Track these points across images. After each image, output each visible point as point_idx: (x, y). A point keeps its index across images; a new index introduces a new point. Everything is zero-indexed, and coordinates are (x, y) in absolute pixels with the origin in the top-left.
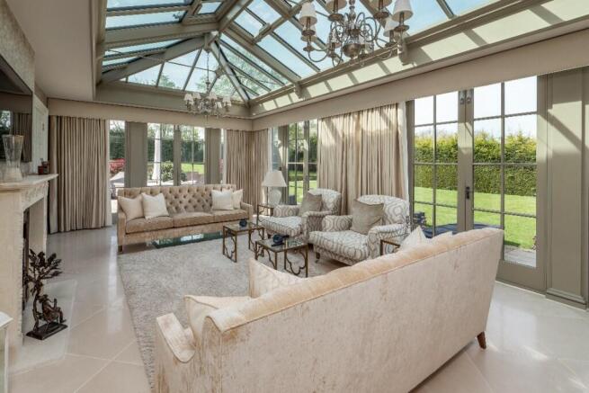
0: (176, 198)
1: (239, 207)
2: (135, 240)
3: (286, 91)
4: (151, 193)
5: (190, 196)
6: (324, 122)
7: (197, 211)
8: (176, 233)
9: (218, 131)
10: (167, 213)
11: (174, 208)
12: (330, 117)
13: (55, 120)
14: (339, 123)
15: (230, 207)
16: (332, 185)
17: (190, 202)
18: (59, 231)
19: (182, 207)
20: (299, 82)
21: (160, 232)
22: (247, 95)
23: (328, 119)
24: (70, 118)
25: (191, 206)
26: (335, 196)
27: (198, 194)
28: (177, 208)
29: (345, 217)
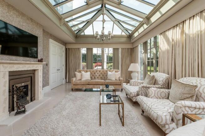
0: (95, 74)
1: (118, 79)
2: (77, 87)
3: (141, 25)
4: (86, 71)
5: (99, 73)
6: (162, 36)
7: (102, 79)
8: (90, 87)
9: (118, 49)
10: (90, 79)
11: (93, 78)
12: (165, 32)
13: (68, 49)
14: (170, 34)
15: (114, 79)
16: (166, 71)
17: (99, 76)
18: (69, 82)
19: (96, 77)
20: (146, 17)
21: (84, 86)
22: (128, 32)
23: (163, 33)
24: (71, 48)
25: (100, 77)
26: (164, 77)
27: (103, 73)
28: (95, 78)
29: (167, 90)
